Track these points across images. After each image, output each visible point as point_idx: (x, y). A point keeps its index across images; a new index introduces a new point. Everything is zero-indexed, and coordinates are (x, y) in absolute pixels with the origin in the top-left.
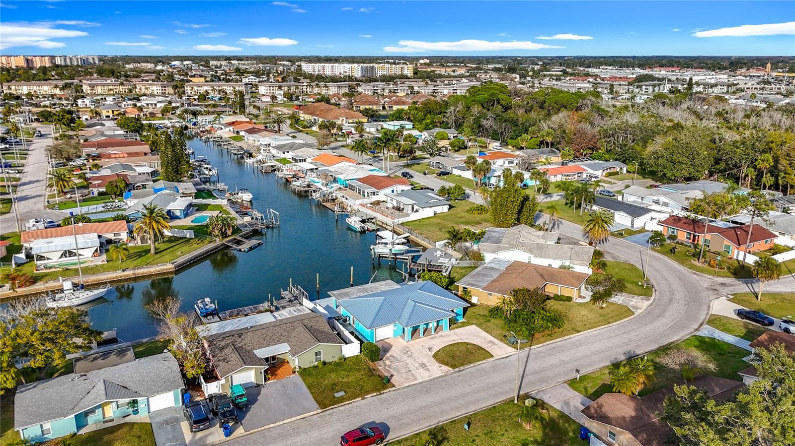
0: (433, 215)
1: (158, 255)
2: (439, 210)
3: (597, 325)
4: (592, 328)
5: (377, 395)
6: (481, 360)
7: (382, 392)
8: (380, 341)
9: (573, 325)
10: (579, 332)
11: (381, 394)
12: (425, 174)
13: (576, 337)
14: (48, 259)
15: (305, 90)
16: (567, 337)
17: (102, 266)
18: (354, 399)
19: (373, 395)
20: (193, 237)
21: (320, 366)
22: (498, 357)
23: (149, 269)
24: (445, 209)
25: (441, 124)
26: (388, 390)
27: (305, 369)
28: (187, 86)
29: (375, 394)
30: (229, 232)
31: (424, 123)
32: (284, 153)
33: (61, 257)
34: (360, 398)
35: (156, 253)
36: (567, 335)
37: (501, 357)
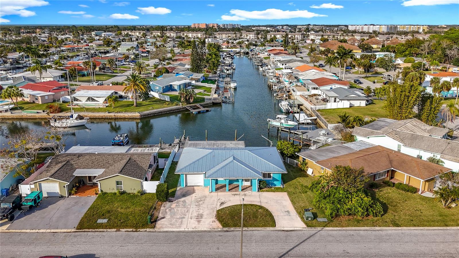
0: (348, 106)
1: (136, 108)
2: (356, 103)
3: (428, 224)
4: (418, 226)
5: (133, 231)
6: (259, 226)
7: (138, 230)
8: (190, 186)
9: (397, 217)
10: (398, 225)
11: (136, 231)
12: (374, 83)
13: (391, 230)
14: (80, 101)
15: (339, 38)
16: (377, 228)
17: (102, 108)
18: (110, 229)
19: (129, 230)
20: (169, 101)
21: (118, 194)
22: (279, 229)
23: (124, 114)
24: (363, 103)
25: (417, 54)
26: (145, 230)
27: (106, 193)
28: (268, 35)
29: (131, 230)
30: (191, 101)
31: (403, 54)
32: (283, 64)
33: (86, 101)
34: (115, 230)
35: (136, 106)
36: (380, 226)
37: (282, 229)
